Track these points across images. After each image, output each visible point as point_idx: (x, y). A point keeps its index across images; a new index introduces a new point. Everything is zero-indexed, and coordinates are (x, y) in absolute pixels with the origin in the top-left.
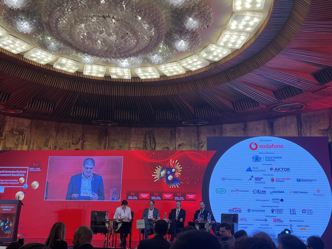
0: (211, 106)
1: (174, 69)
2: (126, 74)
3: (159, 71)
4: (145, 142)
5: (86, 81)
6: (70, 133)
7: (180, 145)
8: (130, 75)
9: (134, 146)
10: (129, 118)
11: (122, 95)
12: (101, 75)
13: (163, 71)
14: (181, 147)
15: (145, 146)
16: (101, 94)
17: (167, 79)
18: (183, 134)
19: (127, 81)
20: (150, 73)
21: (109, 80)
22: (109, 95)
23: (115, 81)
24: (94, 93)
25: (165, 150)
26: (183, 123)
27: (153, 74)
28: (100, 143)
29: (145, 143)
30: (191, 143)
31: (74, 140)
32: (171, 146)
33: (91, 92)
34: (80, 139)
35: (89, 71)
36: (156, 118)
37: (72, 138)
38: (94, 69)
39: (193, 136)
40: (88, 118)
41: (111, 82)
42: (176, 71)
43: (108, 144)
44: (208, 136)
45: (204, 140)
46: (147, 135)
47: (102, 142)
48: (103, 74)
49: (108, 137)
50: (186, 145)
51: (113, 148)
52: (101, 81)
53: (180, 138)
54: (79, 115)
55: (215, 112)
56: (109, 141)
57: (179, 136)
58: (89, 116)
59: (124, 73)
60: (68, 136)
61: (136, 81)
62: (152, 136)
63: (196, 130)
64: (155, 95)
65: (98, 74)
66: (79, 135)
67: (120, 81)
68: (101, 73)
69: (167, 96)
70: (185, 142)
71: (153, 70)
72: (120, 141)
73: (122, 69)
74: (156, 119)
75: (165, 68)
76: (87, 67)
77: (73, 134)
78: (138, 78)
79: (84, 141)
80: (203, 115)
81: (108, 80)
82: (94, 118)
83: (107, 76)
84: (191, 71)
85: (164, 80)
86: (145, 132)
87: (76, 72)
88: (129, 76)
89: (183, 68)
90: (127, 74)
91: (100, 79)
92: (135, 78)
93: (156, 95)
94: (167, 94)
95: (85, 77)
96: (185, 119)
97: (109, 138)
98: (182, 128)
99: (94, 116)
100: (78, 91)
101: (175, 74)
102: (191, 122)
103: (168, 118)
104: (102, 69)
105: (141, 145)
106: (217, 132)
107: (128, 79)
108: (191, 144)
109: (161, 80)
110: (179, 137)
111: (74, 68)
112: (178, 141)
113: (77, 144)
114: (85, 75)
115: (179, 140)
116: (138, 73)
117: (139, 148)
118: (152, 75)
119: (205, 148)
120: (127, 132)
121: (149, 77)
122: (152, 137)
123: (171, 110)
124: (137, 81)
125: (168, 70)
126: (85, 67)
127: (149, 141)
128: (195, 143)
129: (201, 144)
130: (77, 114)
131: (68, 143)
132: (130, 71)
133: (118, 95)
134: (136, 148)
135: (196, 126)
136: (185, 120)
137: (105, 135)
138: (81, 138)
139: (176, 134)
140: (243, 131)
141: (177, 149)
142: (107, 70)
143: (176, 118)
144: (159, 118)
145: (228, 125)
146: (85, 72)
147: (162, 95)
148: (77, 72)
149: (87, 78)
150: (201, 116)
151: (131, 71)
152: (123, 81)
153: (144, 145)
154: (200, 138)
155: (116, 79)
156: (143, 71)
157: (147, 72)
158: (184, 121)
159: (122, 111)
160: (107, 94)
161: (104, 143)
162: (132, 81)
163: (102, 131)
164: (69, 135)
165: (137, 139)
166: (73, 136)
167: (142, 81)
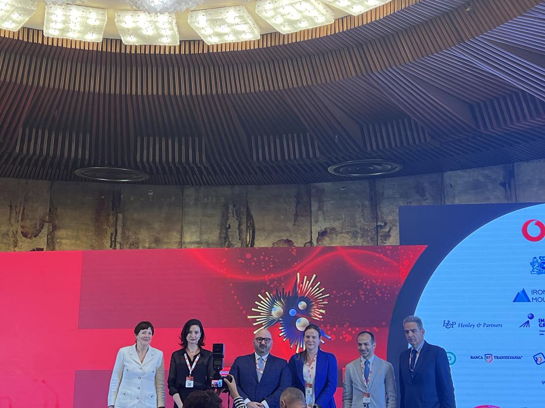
0: (409, 118)
1: (300, 12)
2: (163, 32)
3: (258, 21)
4: (225, 228)
5: (52, 54)
6: (16, 206)
7: (322, 234)
8: (177, 33)
9: (195, 238)
10: (177, 160)
11: (155, 93)
12: (93, 38)
13: (268, 18)
14: (327, 239)
15: (226, 238)
16: (97, 90)
17: (281, 43)
18: (332, 202)
19: (167, 53)
20: (232, 25)
21: (118, 51)
22: (118, 92)
23: (133, 52)
24: (77, 89)
25: (281, 246)
26: (330, 170)
27: (243, 27)
28: (99, 232)
29: (224, 231)
30: (355, 226)
31: (28, 223)
32: (299, 236)
33: (67, 88)
34: (44, 221)
35: (61, 26)
36: (252, 159)
37: (22, 220)
38: (72, 18)
39: (359, 206)
40: (64, 161)
41: (123, 57)
42: (308, 17)
43: (123, 233)
44: (402, 205)
45: (390, 218)
46: (231, 207)
47: (106, 230)
48: (98, 33)
49: (120, 216)
50: (341, 233)
51: (135, 244)
52: (95, 54)
53: (323, 212)
54: (38, 153)
55: (421, 135)
56: (124, 226)
57: (319, 207)
58: (66, 155)
59: (157, 28)
60: (11, 213)
61: (192, 52)
62: (244, 210)
63: (368, 190)
64: (248, 91)
65: (84, 32)
66: (41, 211)
67: (147, 52)
68: (94, 29)
69: (284, 92)
70: (337, 225)
71: (240, 17)
72: (156, 226)
73: (153, 18)
74: (255, 159)
75: (274, 9)
76: (52, 14)
77: (24, 208)
78: (200, 42)
79: (55, 228)
80: (387, 146)
81: (113, 51)
82: (79, 162)
83: (111, 40)
84: (349, 18)
85: (273, 44)
86: (223, 198)
87: (24, 28)
88: (173, 36)
89: (328, 9)
90: (169, 33)
91: (91, 48)
92: (192, 41)
93: (252, 90)
94: (281, 88)
95: (50, 44)
96: (336, 158)
97: (124, 218)
98: (327, 186)
99: (80, 157)
100: (30, 83)
101: (304, 25)
102: (352, 165)
103: (287, 158)
104: (94, 18)
105: (213, 236)
106: (427, 193)
107: (170, 47)
108: (354, 229)
109: (265, 46)
110: (319, 210)
111: (15, 16)
112: (316, 222)
113: (35, 236)
114: (48, 38)
115: (321, 219)
116: (198, 28)
117: (208, 244)
118: (236, 33)
119: (394, 240)
120: (173, 198)
121: (230, 39)
122: (245, 213)
123: (295, 135)
124: (196, 52)
125: (283, 16)
126: (48, 13)
127: (237, 224)
128: (366, 227)
129: (384, 230)
130: (31, 152)
131: (11, 234)
132: (174, 21)
133: (145, 93)
134: (198, 243)
135: (368, 178)
136: (335, 160)
137: (113, 209)
138: (47, 217)
139: (312, 202)
140: (502, 188)
141: (315, 243)
142: (111, 22)
143: (311, 156)
144: (261, 159)
145: (459, 172)
146: (48, 28)
147: (267, 89)
148: (26, 30)
149: (55, 44)
150: (381, 147)
151: (177, 23)
152: (157, 52)
153: (223, 235)
154: (379, 213)
155: (136, 46)
156: (213, 22)
157: (223, 22)
158: (334, 163)
159: (157, 139)
160: (113, 92)
161: (110, 230)
162: (183, 52)
163: (103, 197)
164: (14, 212)
165: (201, 220)
166: (23, 214)
167: (211, 51)
